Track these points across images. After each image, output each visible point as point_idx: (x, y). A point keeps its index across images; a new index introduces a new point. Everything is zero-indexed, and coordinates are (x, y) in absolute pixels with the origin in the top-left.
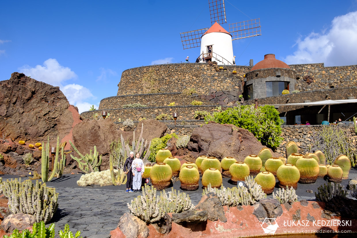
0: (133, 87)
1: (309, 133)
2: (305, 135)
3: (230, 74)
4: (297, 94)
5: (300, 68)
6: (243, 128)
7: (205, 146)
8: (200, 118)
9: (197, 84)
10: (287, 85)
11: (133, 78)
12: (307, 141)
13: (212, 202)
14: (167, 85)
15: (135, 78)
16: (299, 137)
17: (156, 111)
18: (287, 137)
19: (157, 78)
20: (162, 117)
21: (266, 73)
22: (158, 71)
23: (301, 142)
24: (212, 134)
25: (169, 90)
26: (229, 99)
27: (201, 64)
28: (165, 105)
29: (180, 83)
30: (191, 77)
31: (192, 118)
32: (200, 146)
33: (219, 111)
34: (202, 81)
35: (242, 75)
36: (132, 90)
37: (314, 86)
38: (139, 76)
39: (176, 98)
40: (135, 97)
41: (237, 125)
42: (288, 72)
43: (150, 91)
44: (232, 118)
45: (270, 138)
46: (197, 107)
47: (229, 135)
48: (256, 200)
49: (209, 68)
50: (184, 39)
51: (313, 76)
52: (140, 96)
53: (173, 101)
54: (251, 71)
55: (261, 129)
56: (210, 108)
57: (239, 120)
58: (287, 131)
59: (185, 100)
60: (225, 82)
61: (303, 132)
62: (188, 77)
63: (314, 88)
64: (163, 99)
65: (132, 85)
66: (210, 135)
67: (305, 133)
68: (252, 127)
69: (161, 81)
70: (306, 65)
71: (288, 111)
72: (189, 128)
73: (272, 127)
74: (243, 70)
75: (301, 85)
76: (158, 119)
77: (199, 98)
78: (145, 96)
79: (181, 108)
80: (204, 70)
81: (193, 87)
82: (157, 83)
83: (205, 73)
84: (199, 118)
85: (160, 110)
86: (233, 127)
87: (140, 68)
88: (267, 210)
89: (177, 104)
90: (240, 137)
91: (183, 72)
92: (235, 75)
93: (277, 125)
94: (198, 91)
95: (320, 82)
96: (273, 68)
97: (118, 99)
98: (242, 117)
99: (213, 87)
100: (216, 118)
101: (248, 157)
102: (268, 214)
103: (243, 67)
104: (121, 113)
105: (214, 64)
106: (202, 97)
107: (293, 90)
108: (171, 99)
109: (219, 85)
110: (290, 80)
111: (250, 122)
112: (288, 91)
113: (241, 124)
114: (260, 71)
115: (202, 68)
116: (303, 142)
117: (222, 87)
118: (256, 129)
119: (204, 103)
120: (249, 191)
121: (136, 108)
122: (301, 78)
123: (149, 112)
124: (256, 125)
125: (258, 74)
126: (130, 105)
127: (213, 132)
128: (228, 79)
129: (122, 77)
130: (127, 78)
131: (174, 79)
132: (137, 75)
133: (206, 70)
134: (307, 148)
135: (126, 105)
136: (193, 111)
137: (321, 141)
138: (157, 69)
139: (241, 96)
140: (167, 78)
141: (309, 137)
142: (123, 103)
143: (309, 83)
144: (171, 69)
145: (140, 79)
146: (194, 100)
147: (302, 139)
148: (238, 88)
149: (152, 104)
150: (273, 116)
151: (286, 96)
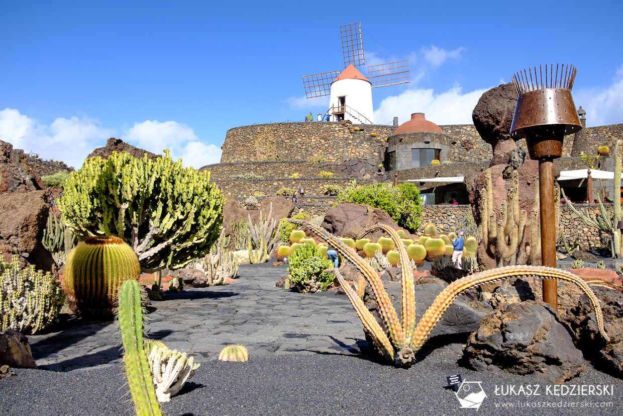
0: (242, 151)
1: (454, 214)
2: (450, 216)
3: (368, 137)
4: (448, 166)
5: (457, 130)
6: (379, 209)
7: (339, 226)
8: (331, 194)
9: (326, 150)
10: (438, 153)
11: (243, 140)
12: (451, 223)
13: (349, 268)
14: (288, 149)
15: (246, 139)
16: (443, 218)
17: (275, 184)
18: (429, 218)
19: (275, 141)
20: (283, 192)
21: (412, 138)
22: (276, 132)
24: (346, 215)
25: (290, 157)
26: (366, 169)
27: (330, 124)
28: (286, 176)
29: (304, 147)
30: (319, 140)
31: (321, 193)
32: (334, 226)
33: (353, 185)
34: (332, 146)
35: (383, 138)
36: (241, 155)
37: (473, 153)
38: (251, 137)
39: (300, 168)
40: (247, 165)
41: (372, 205)
42: (440, 137)
43: (265, 157)
44: (368, 198)
45: (408, 219)
46: (326, 179)
47: (363, 216)
48: (382, 268)
49: (341, 129)
50: (307, 85)
51: (473, 141)
52: (254, 163)
53: (296, 171)
54: (395, 134)
55: (398, 209)
56: (342, 181)
57: (375, 200)
58: (430, 211)
59: (310, 170)
60: (361, 147)
61: (447, 213)
62: (315, 140)
63: (474, 156)
64: (283, 169)
65: (242, 148)
66: (344, 216)
67: (449, 214)
68: (389, 207)
69: (280, 144)
70: (465, 126)
71: (437, 186)
72: (320, 206)
73: (411, 208)
74: (385, 131)
75: (457, 151)
76: (278, 195)
77: (329, 167)
78: (260, 164)
79: (306, 181)
80: (336, 131)
81: (321, 154)
82: (274, 147)
83: (336, 135)
84: (329, 194)
85: (281, 183)
86: (368, 208)
87: (253, 126)
88: (391, 275)
89: (301, 175)
90: (376, 218)
91: (309, 134)
92: (374, 139)
93: (417, 205)
94: (327, 158)
95: (482, 148)
96: (421, 131)
97: (224, 168)
98: (378, 196)
99: (347, 154)
100: (351, 196)
101: (382, 238)
102: (392, 278)
103: (385, 126)
104: (230, 186)
105: (348, 124)
106: (333, 167)
107: (445, 160)
108: (294, 169)
109: (353, 151)
110: (441, 147)
111: (387, 202)
112: (438, 161)
113: (377, 204)
114: (405, 135)
115: (332, 129)
116: (447, 224)
117: (357, 154)
118: (393, 210)
119: (335, 174)
120: (378, 262)
121: (250, 180)
122: (459, 142)
123: (266, 184)
124: (393, 205)
125: (402, 139)
126: (241, 176)
127: (348, 213)
128: (365, 143)
129: (228, 137)
130: (235, 139)
131: (296, 142)
132: (248, 136)
133: (338, 131)
134: (450, 230)
135: (237, 176)
136: (321, 184)
137: (465, 223)
138: (275, 128)
139: (381, 165)
140: (288, 141)
141: (453, 219)
142: (232, 172)
143: (467, 150)
144: (292, 130)
145: (252, 142)
146: (322, 170)
147: (445, 221)
148: (378, 154)
149: (269, 175)
150: (412, 195)
151: (435, 168)
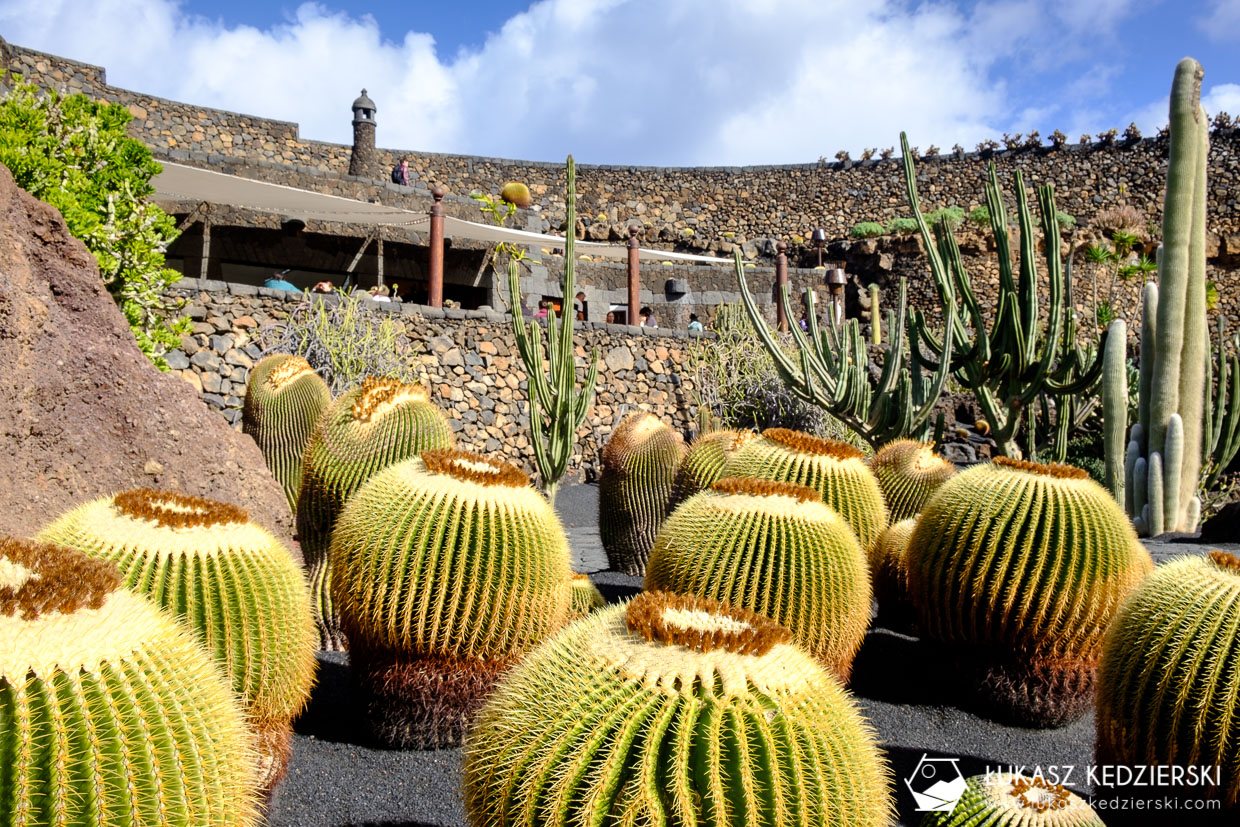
1: (245, 327)
2: (224, 333)
12: (236, 366)
16: (193, 344)
23: (203, 370)
61: (213, 320)
67: (223, 325)
116: (218, 371)
141: (240, 348)
147: (207, 358)
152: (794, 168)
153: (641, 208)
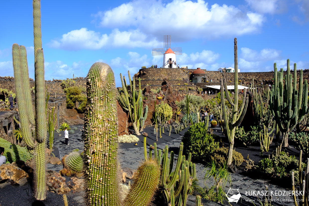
14: (171, 76)
49: (181, 70)
62: (177, 74)
109: (185, 77)
125: (199, 75)
148: (188, 77)
152: (267, 72)
153: (251, 76)
